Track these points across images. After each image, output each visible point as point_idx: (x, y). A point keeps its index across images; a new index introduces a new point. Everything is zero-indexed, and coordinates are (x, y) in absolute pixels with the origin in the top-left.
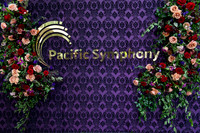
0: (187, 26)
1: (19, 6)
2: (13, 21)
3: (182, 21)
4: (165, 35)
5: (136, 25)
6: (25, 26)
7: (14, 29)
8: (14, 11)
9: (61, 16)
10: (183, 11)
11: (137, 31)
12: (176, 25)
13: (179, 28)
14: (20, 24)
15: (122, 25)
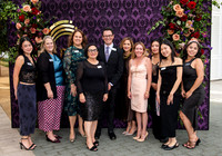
0: (189, 25)
1: (32, 6)
2: (27, 21)
3: (184, 19)
4: (170, 32)
5: (143, 23)
6: (38, 26)
7: (28, 28)
8: (28, 13)
9: (71, 15)
10: (185, 10)
11: (144, 29)
12: (179, 23)
13: (182, 26)
14: (33, 24)
15: (130, 23)
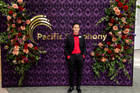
0: (123, 20)
1: (18, 5)
2: (15, 15)
3: (120, 16)
4: (110, 25)
5: (92, 18)
6: (22, 18)
7: (16, 20)
8: (16, 9)
9: (45, 12)
10: (121, 11)
11: (93, 22)
12: (117, 19)
13: (119, 21)
14: (19, 17)
15: (84, 18)
